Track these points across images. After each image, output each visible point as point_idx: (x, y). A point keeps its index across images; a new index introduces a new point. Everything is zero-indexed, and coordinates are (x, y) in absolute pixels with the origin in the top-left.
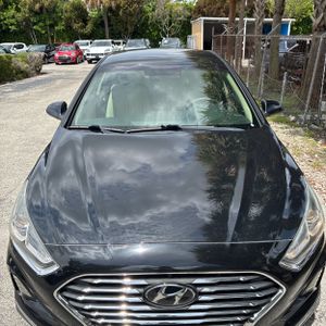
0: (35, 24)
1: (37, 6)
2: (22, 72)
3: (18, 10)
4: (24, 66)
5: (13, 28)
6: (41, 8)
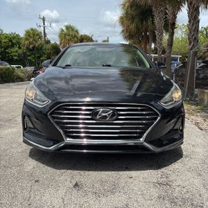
0: (29, 56)
1: (31, 46)
2: (20, 78)
3: (20, 48)
4: (22, 75)
5: (16, 58)
6: (33, 48)
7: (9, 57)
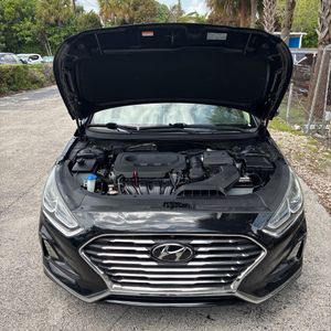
0: (50, 36)
2: (38, 82)
4: (40, 76)
5: (29, 39)
6: (56, 21)
7: (17, 38)
